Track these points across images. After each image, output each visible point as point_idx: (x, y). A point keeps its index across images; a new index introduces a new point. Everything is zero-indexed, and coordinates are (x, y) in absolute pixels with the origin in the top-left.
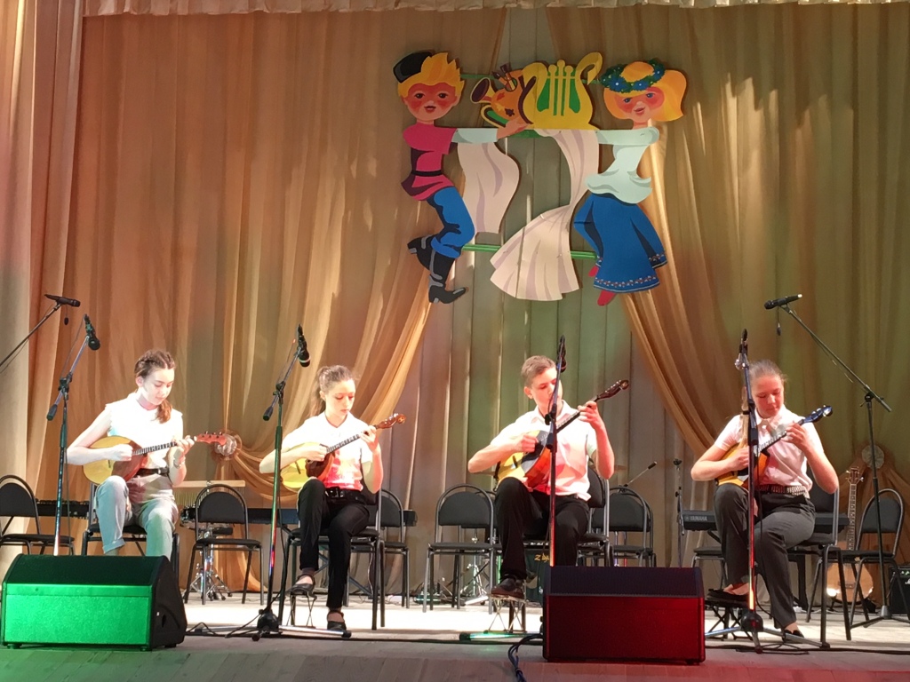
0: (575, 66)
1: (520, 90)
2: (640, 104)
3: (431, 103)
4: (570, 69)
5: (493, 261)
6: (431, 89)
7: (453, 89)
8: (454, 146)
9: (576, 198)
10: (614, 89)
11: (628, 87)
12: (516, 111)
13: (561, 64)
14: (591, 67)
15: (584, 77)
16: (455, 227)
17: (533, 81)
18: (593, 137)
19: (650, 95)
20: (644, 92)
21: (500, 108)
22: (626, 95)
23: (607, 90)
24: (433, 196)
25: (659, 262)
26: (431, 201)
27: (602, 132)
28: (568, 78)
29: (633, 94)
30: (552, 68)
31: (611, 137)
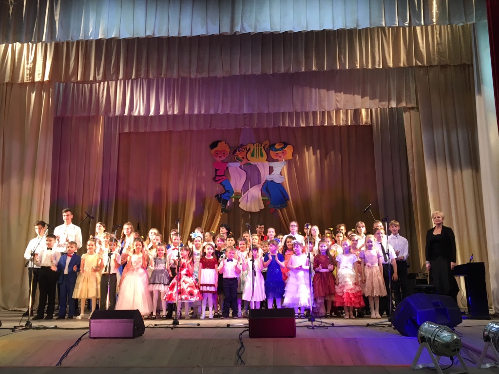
0: (261, 144)
1: (246, 151)
2: (280, 155)
3: (220, 155)
4: (260, 145)
5: (239, 200)
6: (220, 152)
7: (227, 151)
8: (227, 168)
9: (263, 182)
10: (273, 150)
11: (277, 150)
12: (245, 157)
13: (258, 144)
14: (266, 144)
15: (264, 148)
16: (228, 191)
17: (250, 149)
18: (267, 165)
19: (283, 152)
20: (281, 151)
21: (240, 157)
22: (276, 152)
23: (271, 151)
24: (221, 182)
25: (287, 200)
26: (221, 184)
27: (270, 163)
28: (260, 148)
29: (278, 152)
30: (255, 145)
31: (272, 164)
